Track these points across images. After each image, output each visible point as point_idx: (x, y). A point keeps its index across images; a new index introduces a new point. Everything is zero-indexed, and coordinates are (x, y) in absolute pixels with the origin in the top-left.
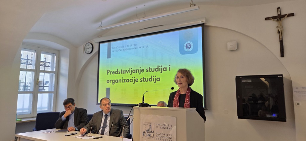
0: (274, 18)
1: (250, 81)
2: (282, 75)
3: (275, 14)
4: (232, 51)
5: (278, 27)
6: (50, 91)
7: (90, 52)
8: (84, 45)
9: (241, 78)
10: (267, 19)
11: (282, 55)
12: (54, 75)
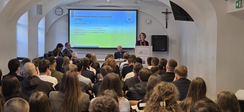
0: (165, 13)
1: (157, 37)
2: (167, 36)
3: (165, 11)
4: (149, 24)
5: (166, 17)
7: (60, 14)
8: (54, 9)
9: (154, 36)
10: (163, 13)
11: (167, 28)
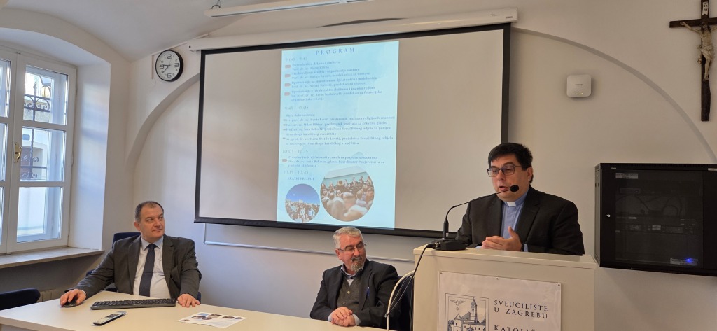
0: (691, 23)
1: (635, 176)
3: (696, 15)
4: (579, 98)
5: (701, 46)
6: (53, 180)
7: (173, 77)
8: (153, 56)
9: (615, 168)
10: (674, 24)
11: (705, 116)
12: (64, 135)
